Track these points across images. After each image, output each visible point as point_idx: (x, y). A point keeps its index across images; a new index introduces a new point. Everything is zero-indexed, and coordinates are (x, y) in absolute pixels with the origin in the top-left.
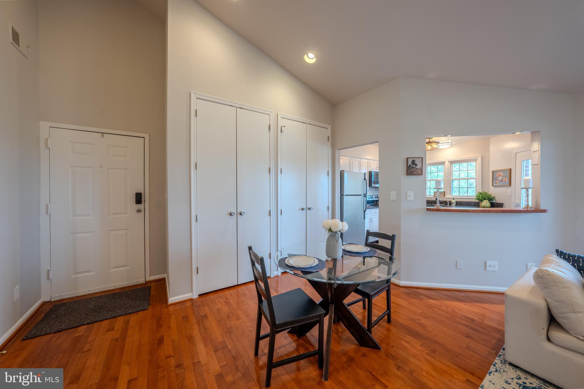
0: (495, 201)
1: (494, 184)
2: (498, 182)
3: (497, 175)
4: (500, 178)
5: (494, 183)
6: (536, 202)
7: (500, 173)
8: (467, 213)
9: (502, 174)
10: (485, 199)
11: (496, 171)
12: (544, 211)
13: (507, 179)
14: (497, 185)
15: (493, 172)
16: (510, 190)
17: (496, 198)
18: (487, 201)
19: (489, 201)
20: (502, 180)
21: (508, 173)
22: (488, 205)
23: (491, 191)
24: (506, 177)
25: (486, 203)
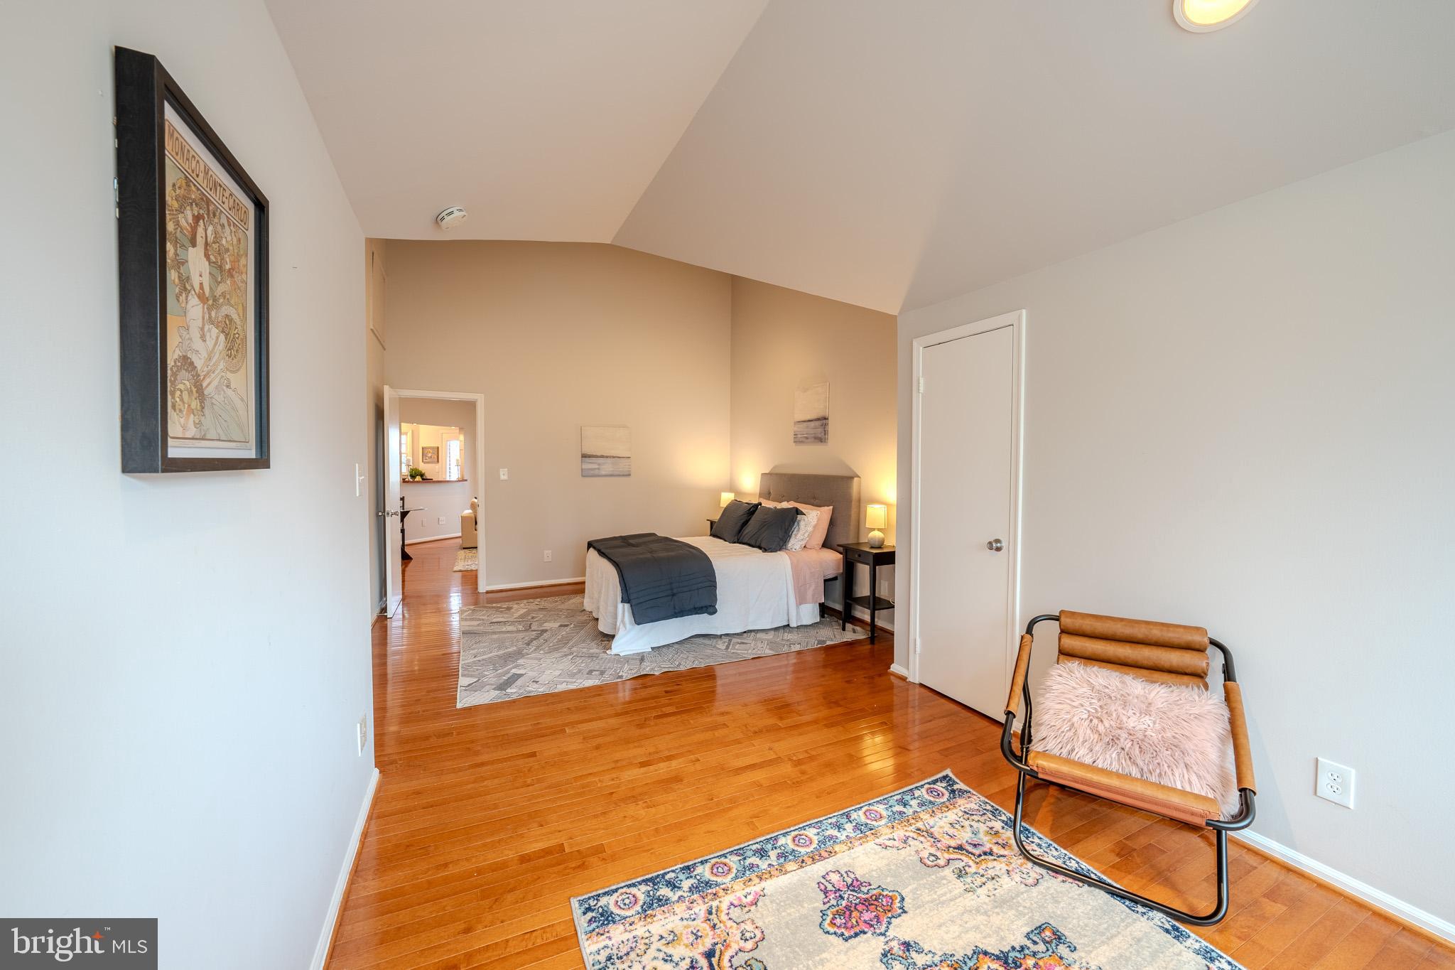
0: (425, 476)
2: (427, 458)
3: (427, 452)
4: (430, 455)
5: (423, 459)
6: (463, 476)
7: (429, 450)
8: (420, 483)
9: (431, 451)
10: (416, 475)
11: (426, 448)
12: (466, 480)
13: (435, 456)
14: (427, 461)
15: (423, 448)
16: (439, 466)
17: (426, 474)
18: (419, 476)
19: (421, 476)
20: (431, 457)
21: (436, 450)
22: (421, 480)
23: (423, 467)
24: (434, 454)
25: (418, 478)
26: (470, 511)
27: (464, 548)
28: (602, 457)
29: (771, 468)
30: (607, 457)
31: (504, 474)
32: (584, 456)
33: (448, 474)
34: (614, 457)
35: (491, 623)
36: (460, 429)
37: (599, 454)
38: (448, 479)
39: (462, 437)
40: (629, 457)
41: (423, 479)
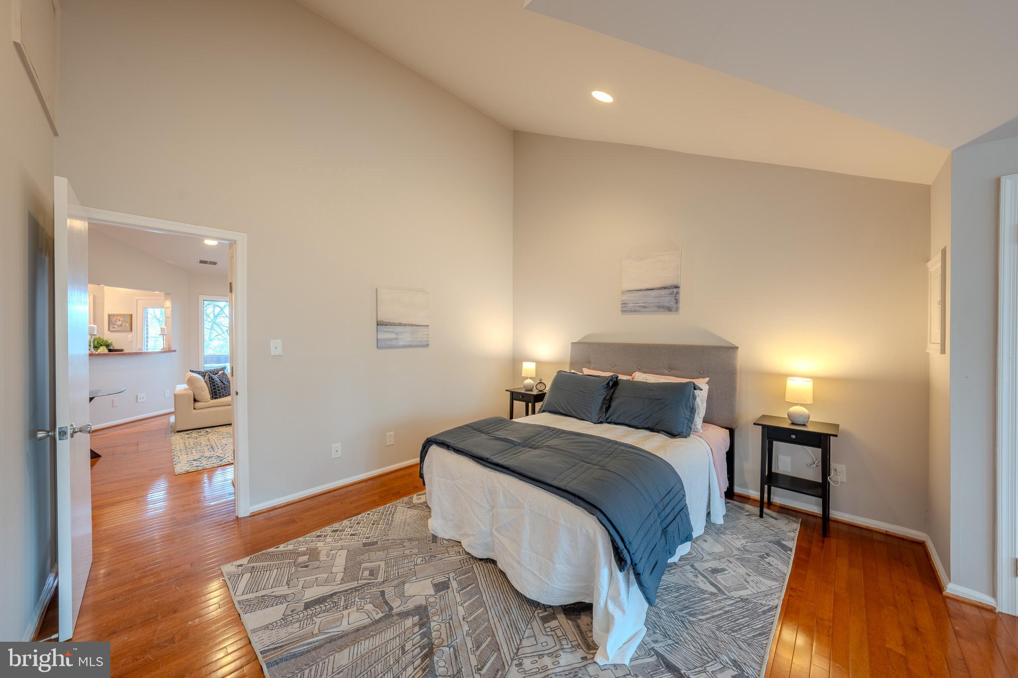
0: (113, 347)
1: (111, 329)
2: (116, 326)
3: (115, 319)
4: (119, 323)
5: (111, 327)
6: (169, 346)
7: (119, 318)
8: (107, 356)
9: (121, 319)
10: (101, 345)
11: (114, 315)
12: (175, 351)
13: (127, 325)
14: (115, 329)
15: (109, 316)
16: (131, 336)
17: (113, 344)
18: (105, 347)
19: (107, 347)
20: (121, 325)
21: (129, 318)
22: (106, 351)
23: (108, 336)
24: (127, 323)
25: (103, 350)
26: (185, 386)
27: (178, 432)
28: (400, 325)
29: (583, 336)
30: (405, 325)
31: (276, 347)
32: (379, 324)
33: (145, 343)
34: (412, 325)
35: (308, 606)
36: (165, 294)
37: (397, 322)
38: (144, 350)
39: (168, 304)
40: (428, 326)
41: (110, 350)
